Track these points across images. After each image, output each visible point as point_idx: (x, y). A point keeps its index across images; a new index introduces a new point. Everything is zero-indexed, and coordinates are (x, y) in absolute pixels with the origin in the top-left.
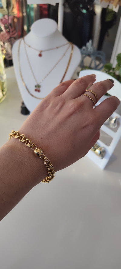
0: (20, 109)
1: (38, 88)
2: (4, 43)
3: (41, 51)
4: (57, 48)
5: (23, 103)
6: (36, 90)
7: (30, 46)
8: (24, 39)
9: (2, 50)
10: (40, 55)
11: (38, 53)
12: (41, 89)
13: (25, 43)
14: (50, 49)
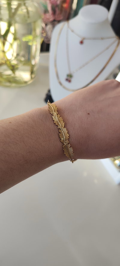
0: (44, 96)
1: (69, 78)
2: (46, 25)
3: (84, 39)
4: (102, 39)
5: (49, 91)
6: (67, 80)
7: (73, 31)
8: (68, 23)
9: (42, 33)
10: (82, 42)
11: (80, 39)
12: (73, 80)
13: (68, 27)
14: (94, 39)
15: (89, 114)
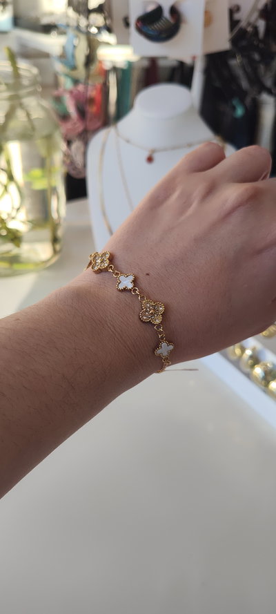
2: (69, 145)
3: (153, 151)
4: (190, 144)
7: (128, 141)
8: (116, 127)
10: (150, 159)
11: (146, 154)
13: (118, 134)
14: (174, 148)
15: (148, 274)
